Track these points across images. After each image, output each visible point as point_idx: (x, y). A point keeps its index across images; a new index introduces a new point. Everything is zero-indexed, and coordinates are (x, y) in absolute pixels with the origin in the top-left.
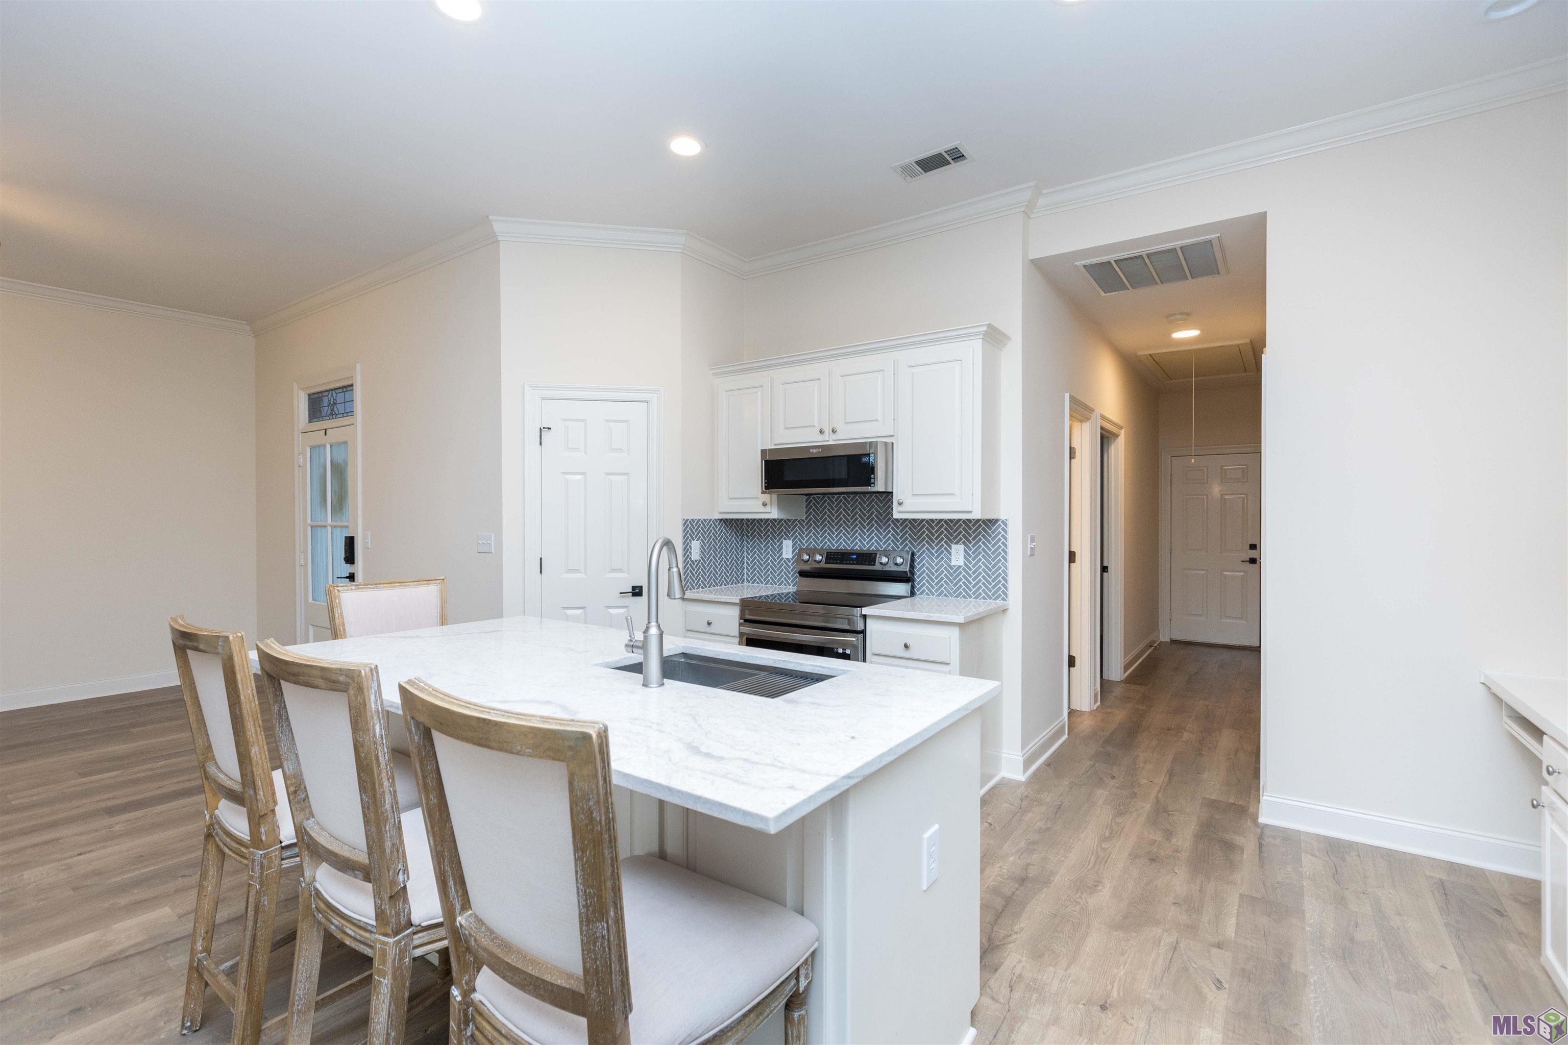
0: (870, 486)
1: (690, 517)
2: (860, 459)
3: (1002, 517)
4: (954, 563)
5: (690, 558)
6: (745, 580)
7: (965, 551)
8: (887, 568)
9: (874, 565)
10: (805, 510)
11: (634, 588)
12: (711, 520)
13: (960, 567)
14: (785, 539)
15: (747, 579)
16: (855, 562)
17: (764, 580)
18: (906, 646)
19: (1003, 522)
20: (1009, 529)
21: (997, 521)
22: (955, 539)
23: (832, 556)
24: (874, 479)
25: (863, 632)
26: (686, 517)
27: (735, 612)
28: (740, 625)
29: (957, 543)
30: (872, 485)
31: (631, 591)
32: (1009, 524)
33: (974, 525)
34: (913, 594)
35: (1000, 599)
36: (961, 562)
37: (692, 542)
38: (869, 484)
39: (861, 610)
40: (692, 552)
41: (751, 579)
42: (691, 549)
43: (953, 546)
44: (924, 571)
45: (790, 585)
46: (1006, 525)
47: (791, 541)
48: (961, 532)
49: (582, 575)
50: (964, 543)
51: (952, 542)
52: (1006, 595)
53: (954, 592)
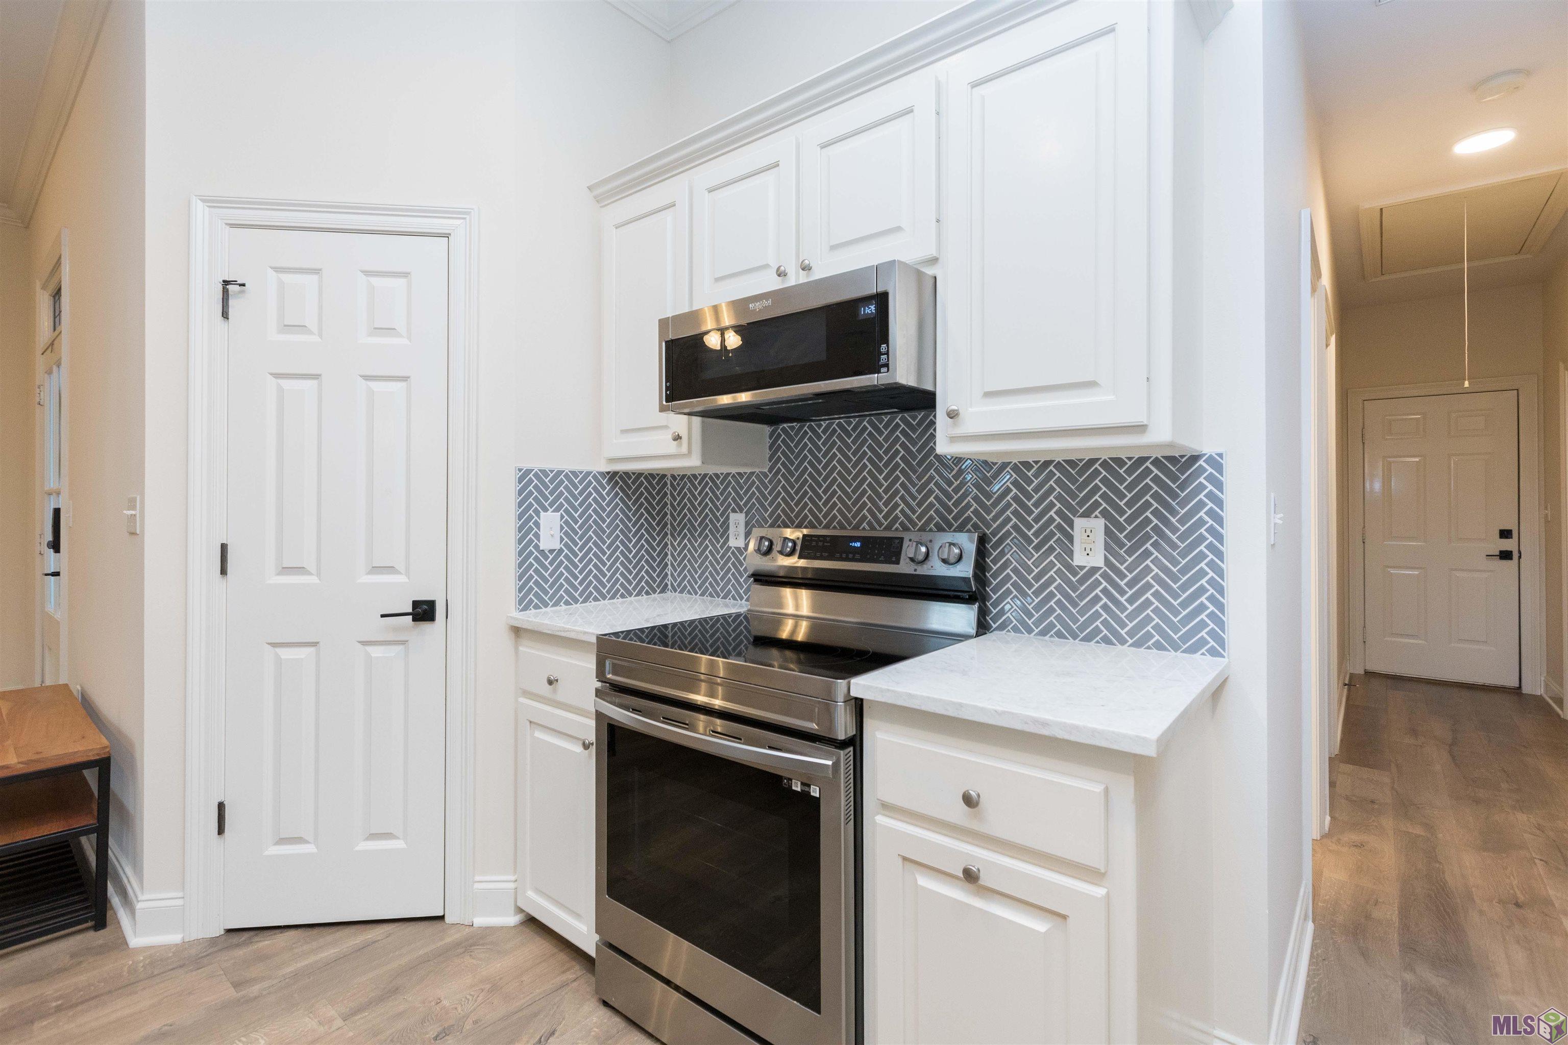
0: (879, 372)
1: (536, 464)
2: (856, 313)
3: (1208, 449)
4: (1079, 559)
5: (537, 547)
6: (669, 587)
7: (1108, 532)
8: (923, 570)
9: (897, 562)
10: (768, 453)
11: (416, 604)
12: (589, 473)
13: (1094, 570)
14: (734, 511)
15: (672, 585)
16: (858, 556)
17: (700, 588)
18: (969, 801)
19: (1211, 461)
20: (1228, 479)
21: (1195, 458)
22: (1081, 503)
23: (814, 544)
24: (887, 354)
25: (855, 743)
26: (526, 466)
27: (590, 664)
28: (599, 693)
29: (1087, 515)
30: (884, 370)
31: (410, 610)
32: (1228, 464)
33: (1129, 472)
34: (983, 627)
35: (1203, 650)
36: (1097, 559)
37: (542, 514)
38: (875, 367)
39: (849, 683)
40: (541, 533)
41: (679, 585)
42: (538, 527)
43: (1079, 523)
44: (1008, 577)
45: (741, 598)
46: (1219, 468)
47: (743, 515)
48: (1096, 489)
49: (313, 579)
50: (1105, 514)
51: (1074, 512)
52: (1221, 642)
53: (1082, 628)
